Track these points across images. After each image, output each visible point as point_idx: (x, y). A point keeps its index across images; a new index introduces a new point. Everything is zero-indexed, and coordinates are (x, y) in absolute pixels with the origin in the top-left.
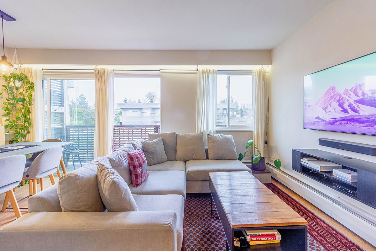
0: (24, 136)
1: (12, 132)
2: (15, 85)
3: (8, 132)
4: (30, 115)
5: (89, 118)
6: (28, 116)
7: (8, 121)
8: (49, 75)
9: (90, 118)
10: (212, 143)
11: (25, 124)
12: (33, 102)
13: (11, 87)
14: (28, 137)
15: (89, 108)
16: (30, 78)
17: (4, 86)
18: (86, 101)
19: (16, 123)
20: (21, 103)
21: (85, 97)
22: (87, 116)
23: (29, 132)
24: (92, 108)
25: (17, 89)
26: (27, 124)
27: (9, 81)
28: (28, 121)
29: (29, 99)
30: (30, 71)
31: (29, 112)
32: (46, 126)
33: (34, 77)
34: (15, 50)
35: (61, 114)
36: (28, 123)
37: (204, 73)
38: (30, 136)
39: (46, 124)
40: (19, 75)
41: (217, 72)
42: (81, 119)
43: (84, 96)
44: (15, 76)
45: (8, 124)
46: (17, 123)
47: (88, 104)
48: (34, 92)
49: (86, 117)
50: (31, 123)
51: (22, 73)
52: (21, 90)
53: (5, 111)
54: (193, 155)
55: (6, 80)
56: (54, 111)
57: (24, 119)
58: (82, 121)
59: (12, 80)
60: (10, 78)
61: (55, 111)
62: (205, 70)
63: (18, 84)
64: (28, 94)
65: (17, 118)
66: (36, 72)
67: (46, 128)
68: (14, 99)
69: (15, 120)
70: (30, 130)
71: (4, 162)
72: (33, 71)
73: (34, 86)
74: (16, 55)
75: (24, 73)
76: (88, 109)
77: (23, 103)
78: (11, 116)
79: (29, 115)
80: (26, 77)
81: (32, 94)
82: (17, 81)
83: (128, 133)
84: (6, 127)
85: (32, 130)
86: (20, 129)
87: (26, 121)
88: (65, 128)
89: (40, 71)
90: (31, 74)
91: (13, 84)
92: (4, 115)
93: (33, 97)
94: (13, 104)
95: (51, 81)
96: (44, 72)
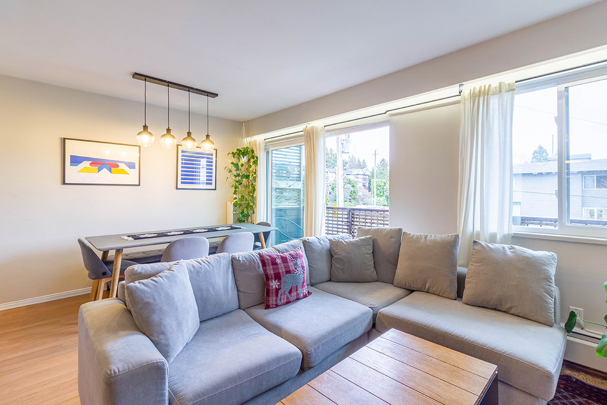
0: (245, 216)
1: (239, 211)
3: (236, 211)
6: (251, 194)
8: (270, 145)
10: (478, 262)
12: (257, 178)
13: (237, 164)
14: (253, 217)
17: (232, 163)
20: (246, 179)
23: (254, 213)
25: (242, 165)
31: (254, 190)
34: (244, 123)
36: (253, 202)
37: (476, 96)
41: (515, 87)
45: (236, 202)
48: (258, 166)
51: (247, 147)
52: (247, 166)
53: (233, 188)
54: (426, 282)
55: (234, 157)
56: (288, 187)
57: (247, 197)
60: (237, 153)
61: (290, 188)
62: (478, 89)
63: (244, 159)
65: (241, 196)
66: (260, 144)
68: (239, 175)
70: (255, 210)
73: (257, 161)
77: (248, 179)
80: (252, 151)
81: (256, 169)
83: (370, 221)
84: (235, 205)
89: (263, 142)
90: (257, 146)
92: (233, 194)
94: (238, 182)
95: (273, 152)
96: (266, 143)
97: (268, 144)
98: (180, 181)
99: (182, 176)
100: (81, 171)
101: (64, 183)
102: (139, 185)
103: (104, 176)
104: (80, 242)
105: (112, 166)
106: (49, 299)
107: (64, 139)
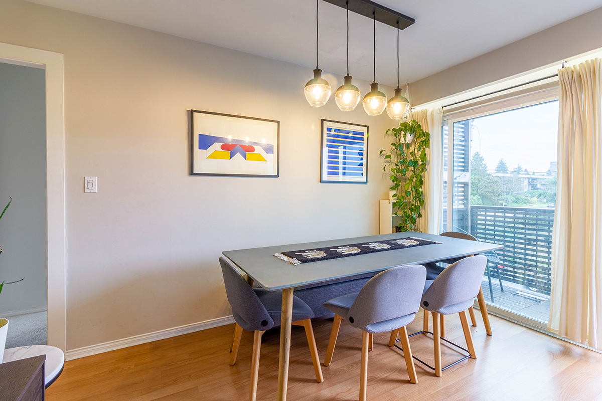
0: (414, 221)
1: (400, 213)
2: (405, 141)
3: (396, 214)
4: (423, 187)
5: (488, 192)
6: (420, 190)
7: (396, 197)
8: (452, 114)
9: (490, 190)
11: (416, 202)
12: (427, 166)
13: (401, 145)
14: (419, 223)
15: (489, 175)
16: (424, 127)
17: (393, 144)
18: (484, 163)
19: (405, 201)
20: (411, 168)
21: (482, 157)
22: (485, 188)
23: (420, 216)
24: (494, 175)
25: (408, 146)
26: (418, 202)
27: (399, 136)
28: (420, 197)
29: (422, 161)
30: (424, 114)
31: (421, 182)
32: (445, 206)
33: (429, 124)
34: (407, 86)
35: (463, 185)
36: (420, 201)
38: (421, 221)
39: (445, 202)
40: (411, 124)
42: (475, 192)
43: (480, 156)
44: (406, 127)
45: (395, 201)
46: (406, 199)
47: (487, 169)
48: (429, 148)
49: (482, 190)
50: (423, 201)
51: (414, 121)
52: (412, 149)
53: (393, 181)
55: (396, 135)
57: (414, 193)
58: (476, 196)
59: (403, 133)
60: (400, 130)
63: (409, 138)
64: (420, 153)
65: (406, 193)
66: (433, 115)
67: (444, 209)
68: (404, 162)
69: (404, 194)
70: (422, 212)
71: (397, 275)
72: (429, 114)
73: (429, 139)
74: (408, 94)
75: (416, 120)
76: (487, 177)
77: (415, 168)
78: (399, 188)
79: (421, 187)
80: (420, 126)
81: (426, 152)
82: (408, 135)
84: (394, 205)
85: (425, 213)
86: (410, 209)
87: (417, 197)
88: (469, 210)
89: (438, 112)
90: (426, 119)
91: (403, 139)
92: (392, 189)
93: (428, 157)
94: (402, 171)
95: (455, 124)
96: (445, 112)
97: (448, 114)
98: (325, 170)
99: (328, 163)
100: (211, 157)
101: (192, 173)
102: (278, 176)
103: (238, 163)
104: (221, 260)
105: (247, 150)
106: (177, 332)
107: (192, 112)
